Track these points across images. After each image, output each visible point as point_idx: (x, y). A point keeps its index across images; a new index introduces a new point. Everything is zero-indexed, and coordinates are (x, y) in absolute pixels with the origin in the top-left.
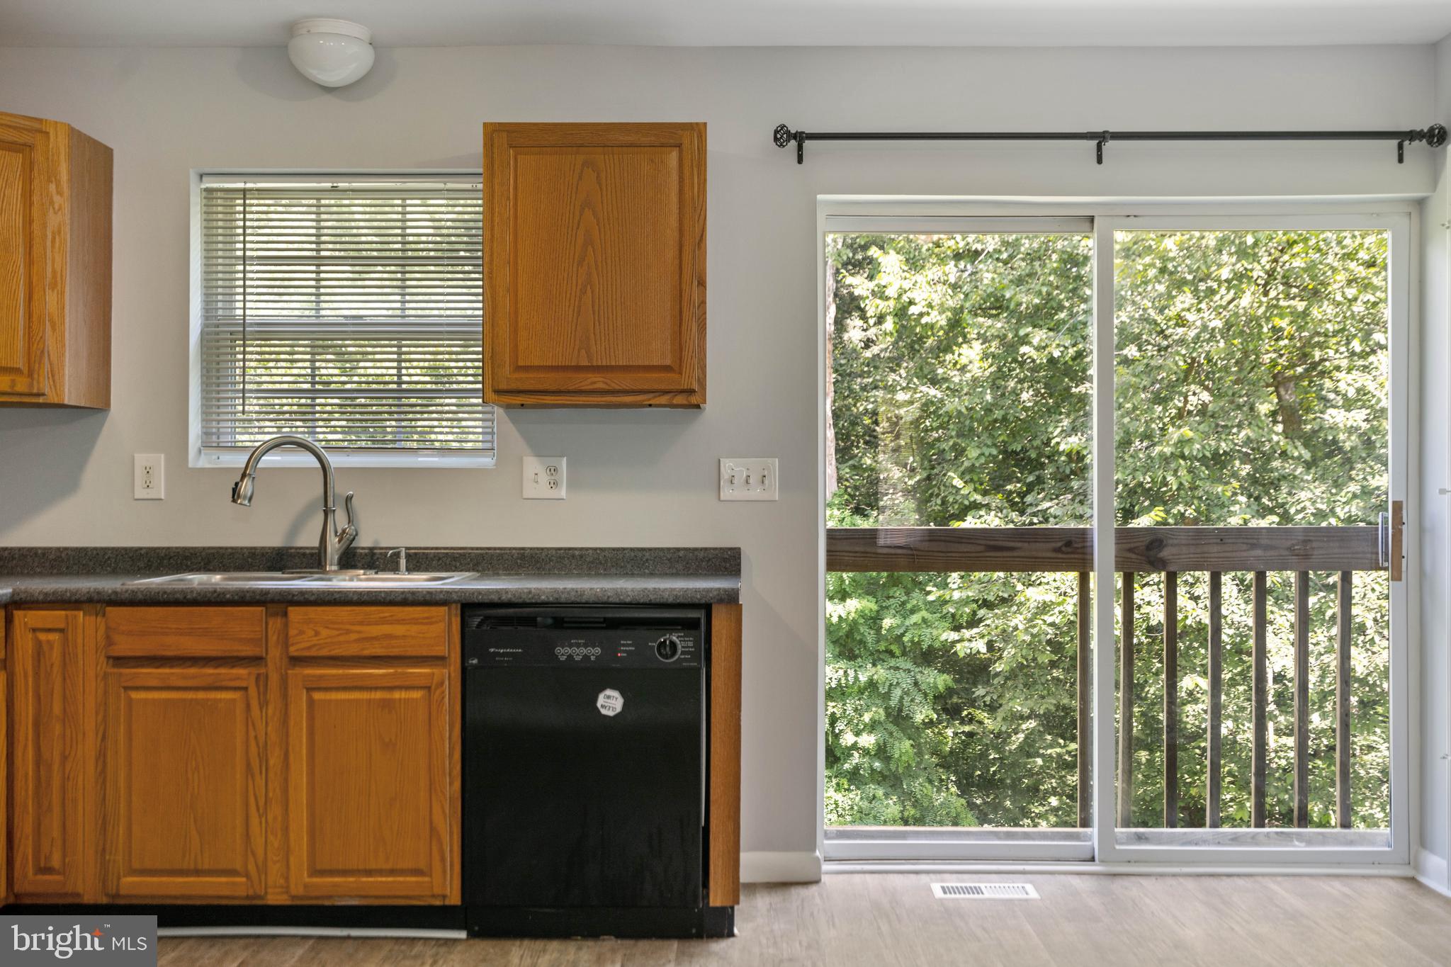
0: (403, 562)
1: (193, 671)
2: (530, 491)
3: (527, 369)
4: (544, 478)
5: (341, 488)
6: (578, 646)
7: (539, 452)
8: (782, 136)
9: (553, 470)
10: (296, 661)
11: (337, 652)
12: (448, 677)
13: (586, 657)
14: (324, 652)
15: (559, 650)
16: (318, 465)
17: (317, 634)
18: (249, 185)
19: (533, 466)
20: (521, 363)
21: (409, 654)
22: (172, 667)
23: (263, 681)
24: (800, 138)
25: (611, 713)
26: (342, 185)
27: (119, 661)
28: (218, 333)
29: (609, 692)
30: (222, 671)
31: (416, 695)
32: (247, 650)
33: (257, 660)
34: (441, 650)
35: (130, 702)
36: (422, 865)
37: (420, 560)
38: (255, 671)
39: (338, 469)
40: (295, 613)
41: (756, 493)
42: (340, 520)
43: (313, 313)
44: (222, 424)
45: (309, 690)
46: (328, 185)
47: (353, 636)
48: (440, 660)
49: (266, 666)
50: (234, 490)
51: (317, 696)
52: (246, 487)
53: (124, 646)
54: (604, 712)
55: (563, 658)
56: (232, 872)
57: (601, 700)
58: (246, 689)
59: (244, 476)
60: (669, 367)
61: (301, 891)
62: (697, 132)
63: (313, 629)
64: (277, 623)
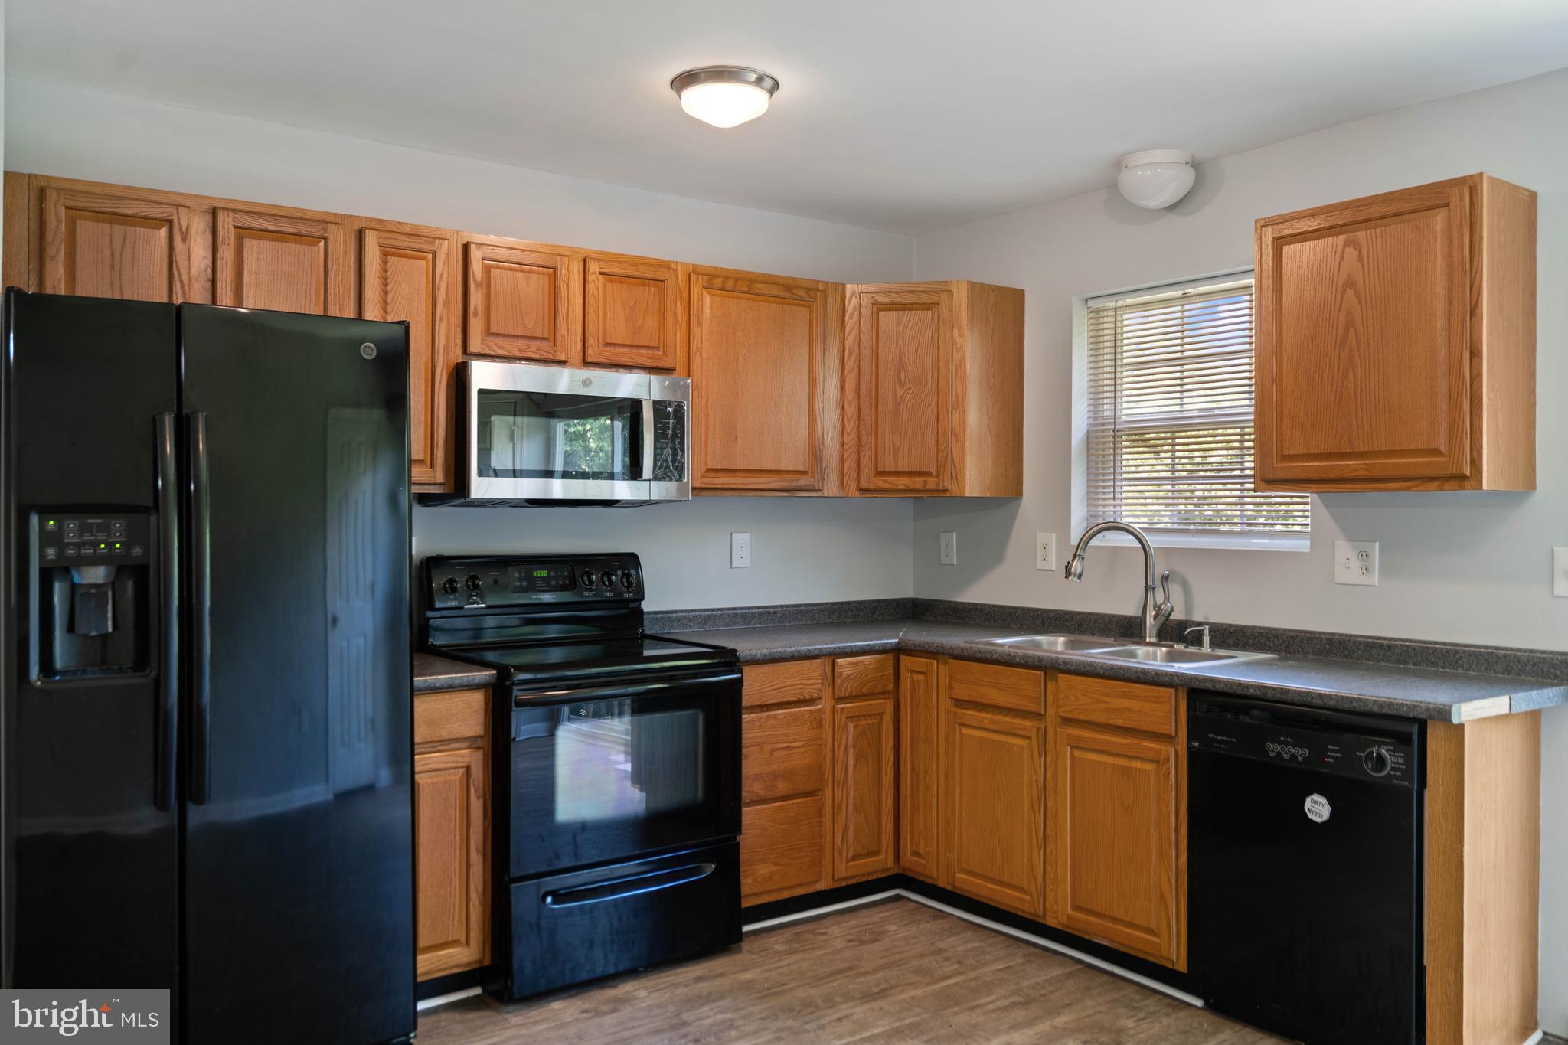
0: (1206, 639)
1: (998, 718)
2: (1341, 576)
3: (1292, 459)
4: (1355, 564)
5: (1160, 569)
6: (1287, 744)
7: (1352, 537)
9: (1365, 556)
10: (1067, 721)
11: (1089, 718)
12: (1175, 755)
13: (1294, 757)
14: (1081, 717)
15: (1269, 746)
16: (1140, 546)
17: (1077, 699)
18: (1120, 303)
19: (1344, 551)
20: (1286, 452)
21: (1143, 728)
22: (988, 712)
23: (1042, 733)
25: (1318, 820)
26: (1191, 291)
27: (959, 703)
28: (1103, 431)
29: (1316, 797)
30: (1017, 721)
31: (1149, 767)
32: (1029, 706)
33: (1038, 716)
34: (1168, 728)
35: (961, 733)
36: (1153, 925)
38: (1036, 724)
39: (1158, 549)
40: (1062, 679)
42: (1160, 597)
43: (1177, 408)
44: (1107, 509)
45: (1072, 747)
46: (1178, 293)
47: (1103, 706)
48: (1168, 739)
49: (1046, 721)
50: (1066, 567)
51: (1078, 754)
52: (1076, 566)
53: (961, 692)
54: (1311, 816)
55: (1273, 754)
56: (1021, 890)
57: (1308, 804)
58: (1030, 738)
59: (1075, 556)
60: (1436, 452)
61: (1065, 921)
62: (1471, 185)
63: (1074, 695)
64: (1051, 686)
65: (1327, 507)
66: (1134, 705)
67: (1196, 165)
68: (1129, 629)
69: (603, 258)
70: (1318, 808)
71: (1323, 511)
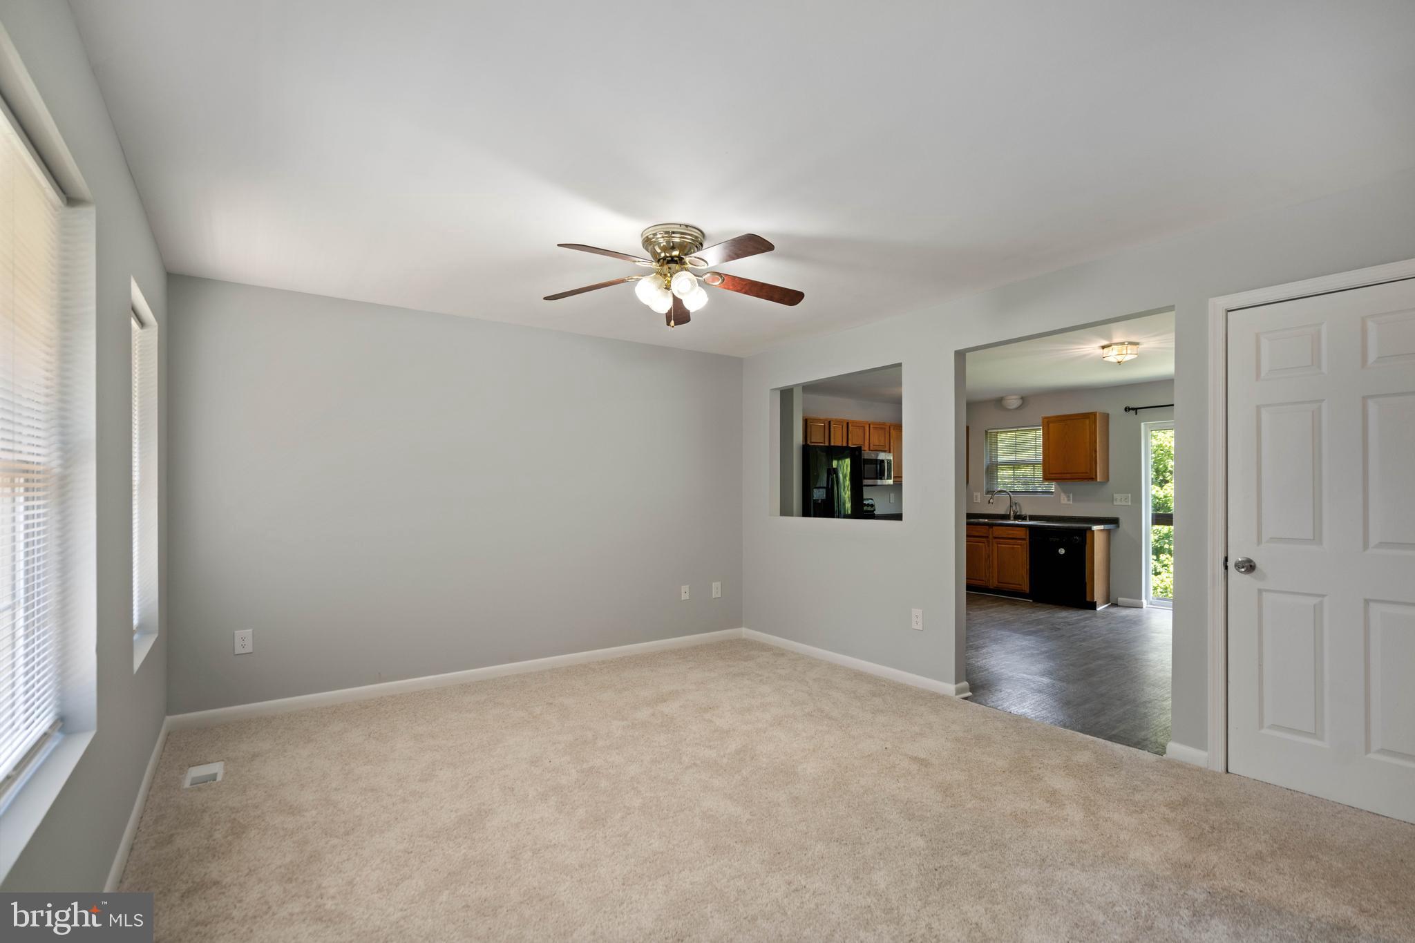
0: (1027, 518)
1: (975, 539)
2: (1062, 502)
3: (1052, 474)
4: (1066, 499)
5: (1014, 501)
6: (1054, 538)
7: (1065, 492)
8: (1127, 409)
9: (1068, 497)
10: (995, 538)
11: (1004, 536)
12: (1026, 543)
13: (1056, 540)
14: (999, 536)
15: (1050, 538)
16: (1008, 496)
18: (998, 431)
20: (1050, 472)
21: (1017, 538)
23: (988, 542)
24: (1136, 409)
25: (1062, 554)
28: (993, 465)
29: (1061, 549)
30: (981, 539)
31: (1019, 546)
32: (985, 535)
33: (987, 537)
34: (1024, 537)
36: (1021, 583)
37: (1032, 518)
38: (986, 539)
40: (995, 528)
41: (1124, 503)
42: (1014, 508)
45: (997, 544)
47: (1006, 533)
48: (1024, 539)
49: (989, 538)
50: (989, 501)
51: (999, 545)
52: (992, 500)
54: (1060, 553)
56: (982, 580)
57: (1059, 550)
58: (985, 543)
59: (991, 498)
60: (1087, 473)
61: (995, 586)
62: (1094, 414)
63: (998, 531)
64: (991, 530)
65: (1059, 485)
66: (1015, 532)
67: (1022, 398)
68: (1006, 517)
69: (874, 424)
70: (1062, 551)
71: (1058, 486)
